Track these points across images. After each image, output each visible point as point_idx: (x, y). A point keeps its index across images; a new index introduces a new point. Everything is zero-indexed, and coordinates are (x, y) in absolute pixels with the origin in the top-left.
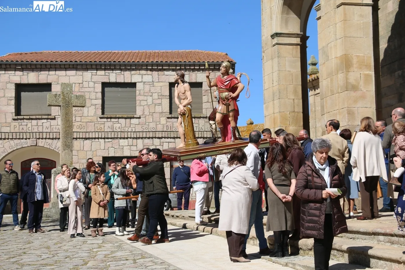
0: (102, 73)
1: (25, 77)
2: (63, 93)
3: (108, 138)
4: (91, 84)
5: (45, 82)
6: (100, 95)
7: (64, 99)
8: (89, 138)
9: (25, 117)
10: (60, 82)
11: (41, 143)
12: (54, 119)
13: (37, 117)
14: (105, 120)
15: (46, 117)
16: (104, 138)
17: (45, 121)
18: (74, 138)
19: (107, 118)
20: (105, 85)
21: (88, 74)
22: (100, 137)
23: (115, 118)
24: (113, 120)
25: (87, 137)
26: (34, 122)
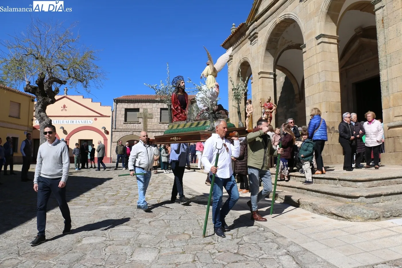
0: (161, 104)
1: (129, 106)
2: (144, 112)
3: (162, 132)
4: (156, 109)
5: (137, 108)
6: (159, 114)
7: (144, 115)
8: (154, 132)
9: (128, 122)
10: (143, 108)
11: (135, 133)
12: (140, 123)
13: (133, 122)
14: (161, 124)
15: (137, 122)
16: (161, 132)
17: (137, 124)
18: (148, 132)
19: (162, 123)
20: (161, 109)
21: (155, 105)
22: (159, 131)
23: (166, 123)
24: (164, 124)
25: (154, 131)
26: (132, 125)
